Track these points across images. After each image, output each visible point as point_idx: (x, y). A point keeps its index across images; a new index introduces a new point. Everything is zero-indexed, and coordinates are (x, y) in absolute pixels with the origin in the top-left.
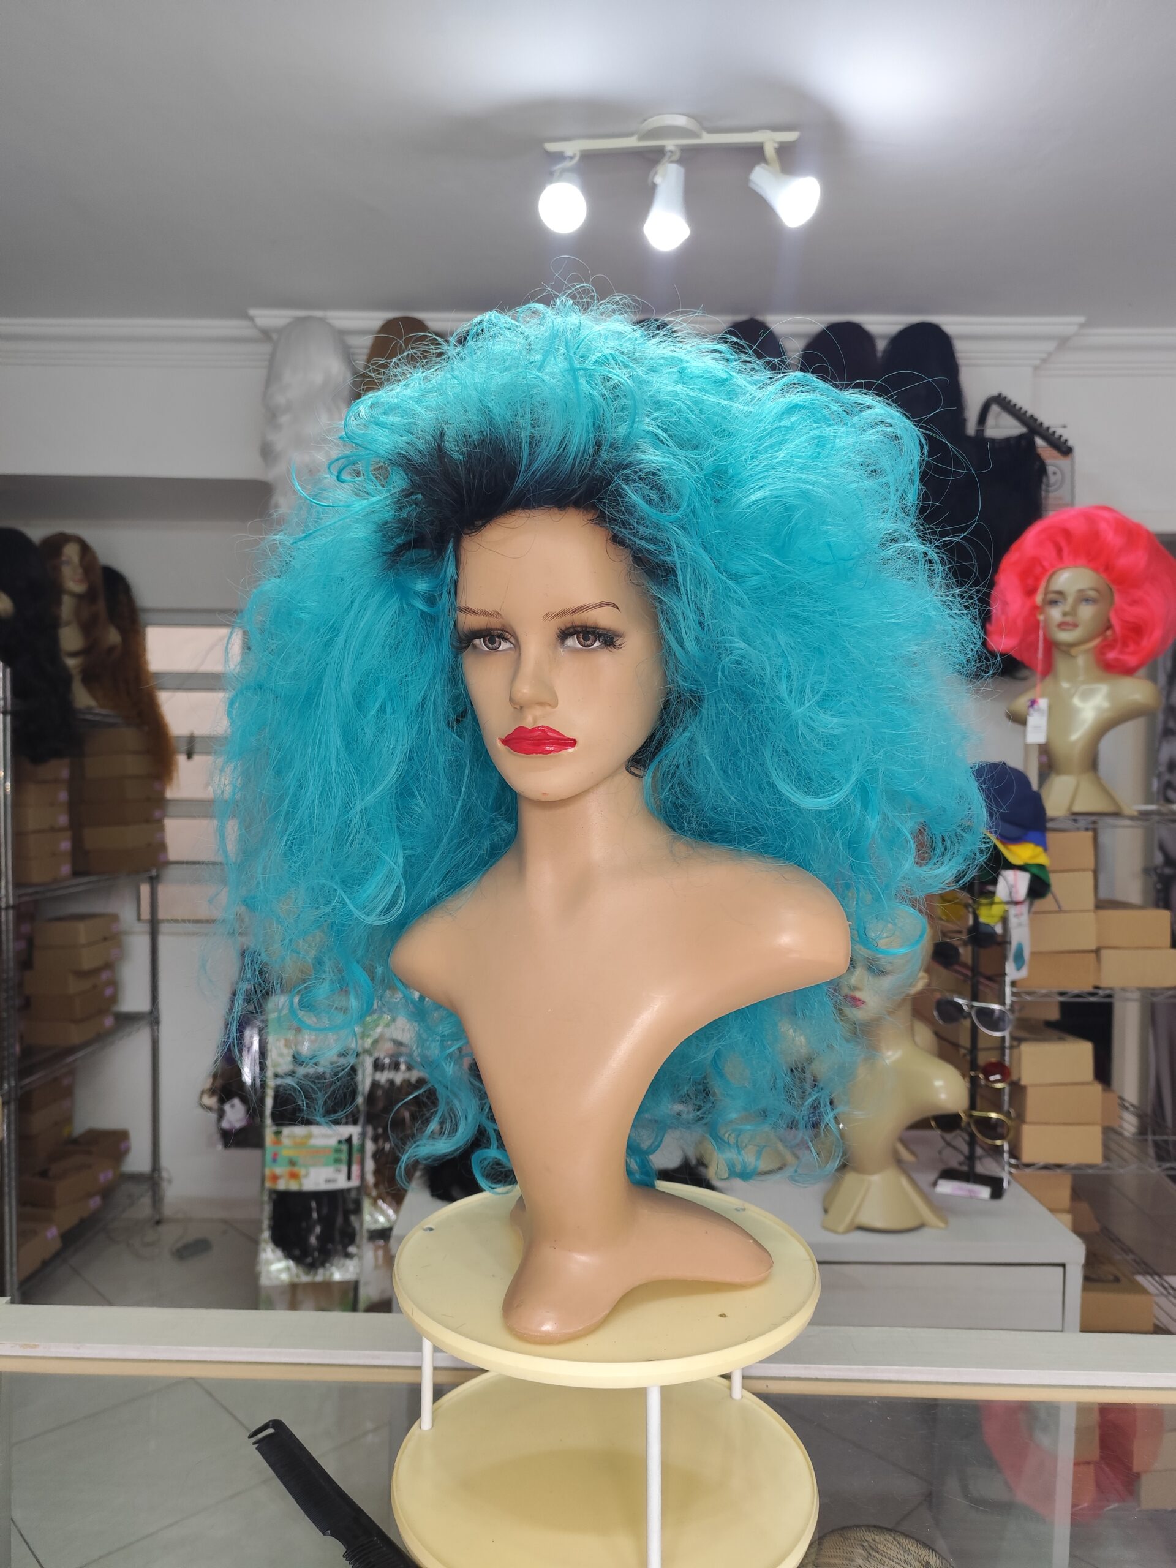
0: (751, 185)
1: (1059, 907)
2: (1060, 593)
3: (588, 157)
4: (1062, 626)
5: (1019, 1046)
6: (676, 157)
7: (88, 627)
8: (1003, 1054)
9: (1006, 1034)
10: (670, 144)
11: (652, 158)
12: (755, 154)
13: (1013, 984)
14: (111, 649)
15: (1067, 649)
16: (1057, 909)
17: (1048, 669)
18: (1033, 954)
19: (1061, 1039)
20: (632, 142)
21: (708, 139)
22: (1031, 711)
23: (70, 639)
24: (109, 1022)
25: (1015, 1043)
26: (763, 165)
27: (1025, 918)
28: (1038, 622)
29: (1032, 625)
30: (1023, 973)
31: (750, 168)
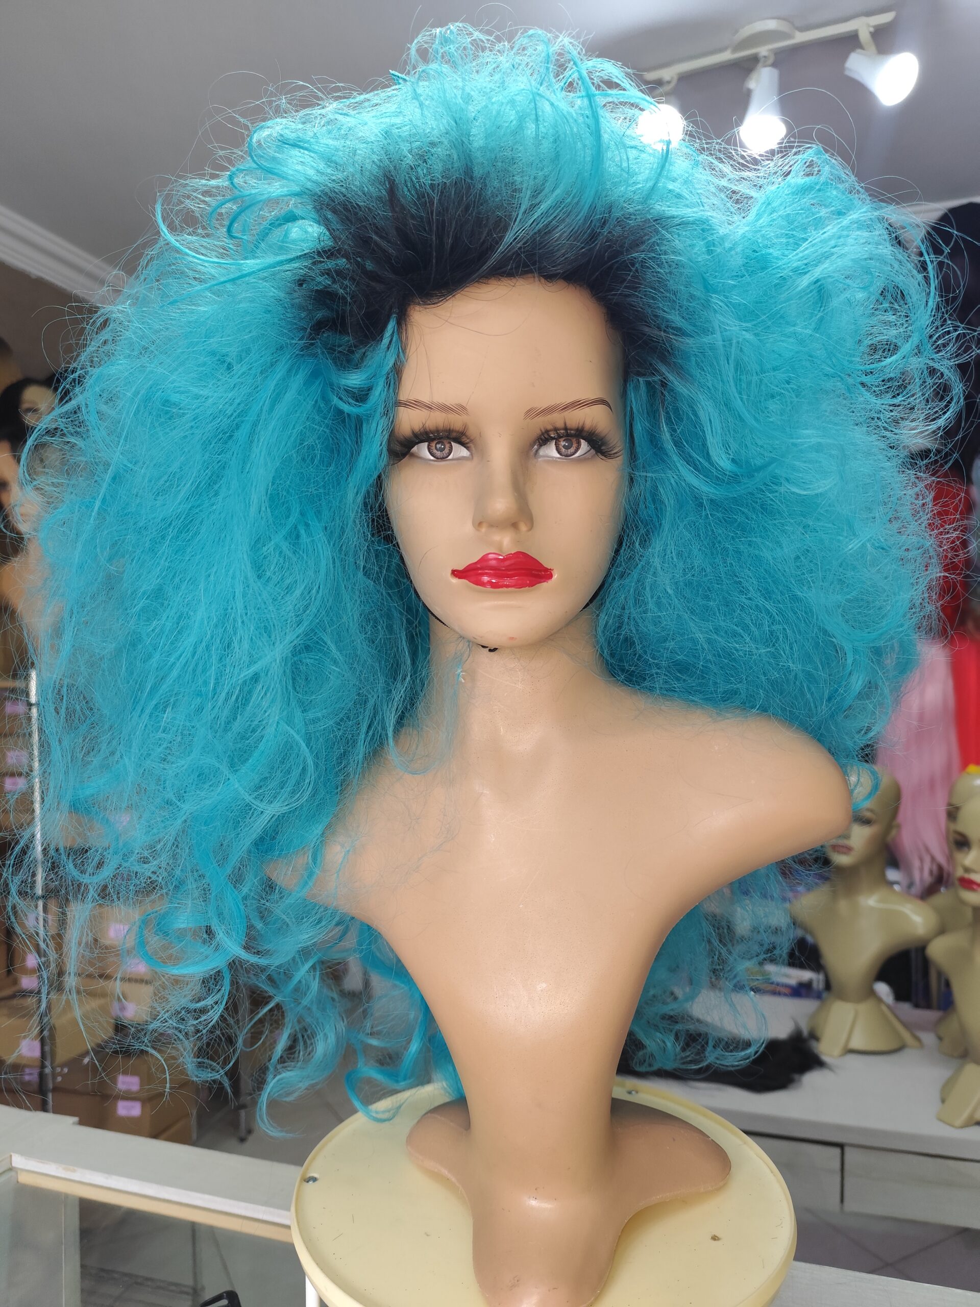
0: (847, 73)
3: (684, 78)
6: (771, 61)
10: (763, 50)
11: (747, 66)
12: (851, 42)
20: (727, 56)
21: (801, 37)
26: (859, 51)
31: (845, 57)
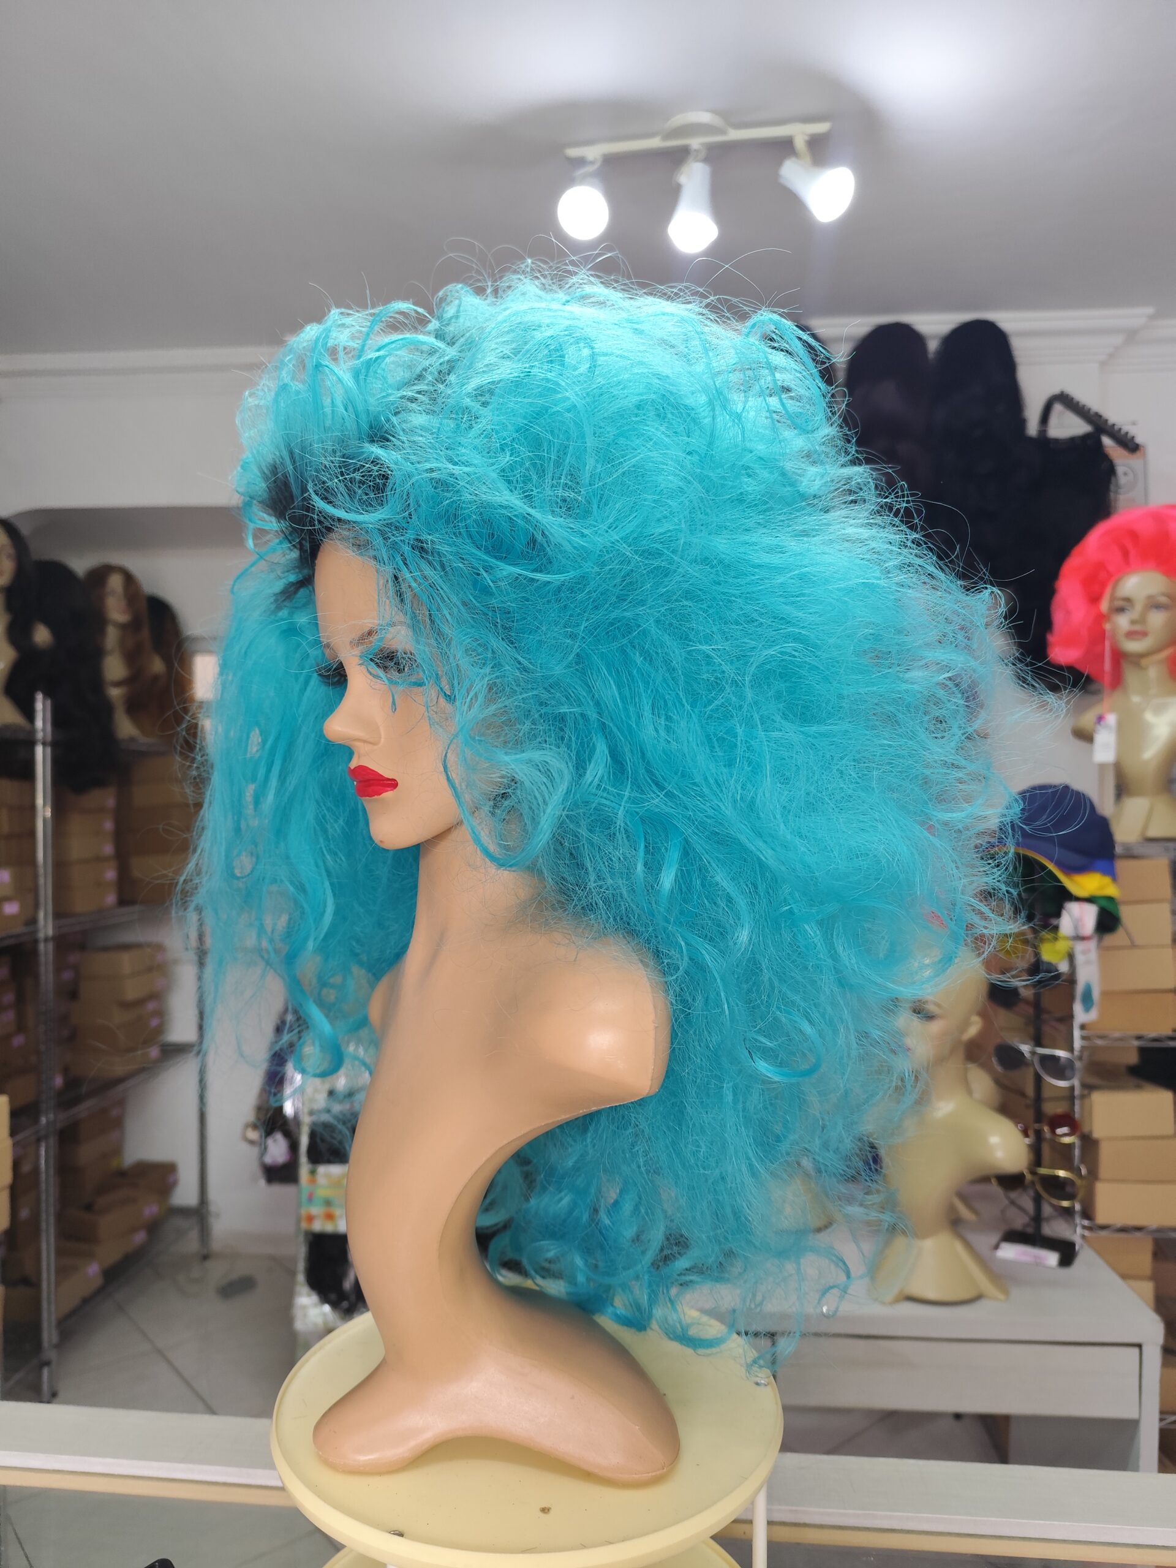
0: (782, 181)
1: (1132, 942)
2: (1128, 600)
3: (612, 162)
4: (1131, 635)
5: (1089, 1094)
6: (703, 154)
7: (132, 657)
8: (1073, 1104)
9: (1076, 1082)
10: (695, 143)
11: (677, 157)
12: (784, 148)
13: (1083, 1027)
14: (156, 678)
15: (1137, 659)
16: (1128, 943)
17: (1117, 681)
18: (1105, 994)
19: (1138, 1087)
20: (655, 143)
21: (735, 135)
22: (1098, 727)
23: (114, 668)
24: (154, 1052)
25: (1086, 1092)
26: (794, 159)
27: (1093, 955)
28: (1103, 632)
29: (1098, 635)
30: (1092, 1016)
31: (779, 163)
